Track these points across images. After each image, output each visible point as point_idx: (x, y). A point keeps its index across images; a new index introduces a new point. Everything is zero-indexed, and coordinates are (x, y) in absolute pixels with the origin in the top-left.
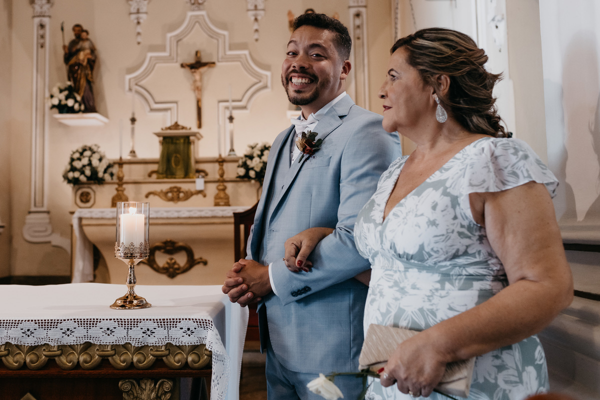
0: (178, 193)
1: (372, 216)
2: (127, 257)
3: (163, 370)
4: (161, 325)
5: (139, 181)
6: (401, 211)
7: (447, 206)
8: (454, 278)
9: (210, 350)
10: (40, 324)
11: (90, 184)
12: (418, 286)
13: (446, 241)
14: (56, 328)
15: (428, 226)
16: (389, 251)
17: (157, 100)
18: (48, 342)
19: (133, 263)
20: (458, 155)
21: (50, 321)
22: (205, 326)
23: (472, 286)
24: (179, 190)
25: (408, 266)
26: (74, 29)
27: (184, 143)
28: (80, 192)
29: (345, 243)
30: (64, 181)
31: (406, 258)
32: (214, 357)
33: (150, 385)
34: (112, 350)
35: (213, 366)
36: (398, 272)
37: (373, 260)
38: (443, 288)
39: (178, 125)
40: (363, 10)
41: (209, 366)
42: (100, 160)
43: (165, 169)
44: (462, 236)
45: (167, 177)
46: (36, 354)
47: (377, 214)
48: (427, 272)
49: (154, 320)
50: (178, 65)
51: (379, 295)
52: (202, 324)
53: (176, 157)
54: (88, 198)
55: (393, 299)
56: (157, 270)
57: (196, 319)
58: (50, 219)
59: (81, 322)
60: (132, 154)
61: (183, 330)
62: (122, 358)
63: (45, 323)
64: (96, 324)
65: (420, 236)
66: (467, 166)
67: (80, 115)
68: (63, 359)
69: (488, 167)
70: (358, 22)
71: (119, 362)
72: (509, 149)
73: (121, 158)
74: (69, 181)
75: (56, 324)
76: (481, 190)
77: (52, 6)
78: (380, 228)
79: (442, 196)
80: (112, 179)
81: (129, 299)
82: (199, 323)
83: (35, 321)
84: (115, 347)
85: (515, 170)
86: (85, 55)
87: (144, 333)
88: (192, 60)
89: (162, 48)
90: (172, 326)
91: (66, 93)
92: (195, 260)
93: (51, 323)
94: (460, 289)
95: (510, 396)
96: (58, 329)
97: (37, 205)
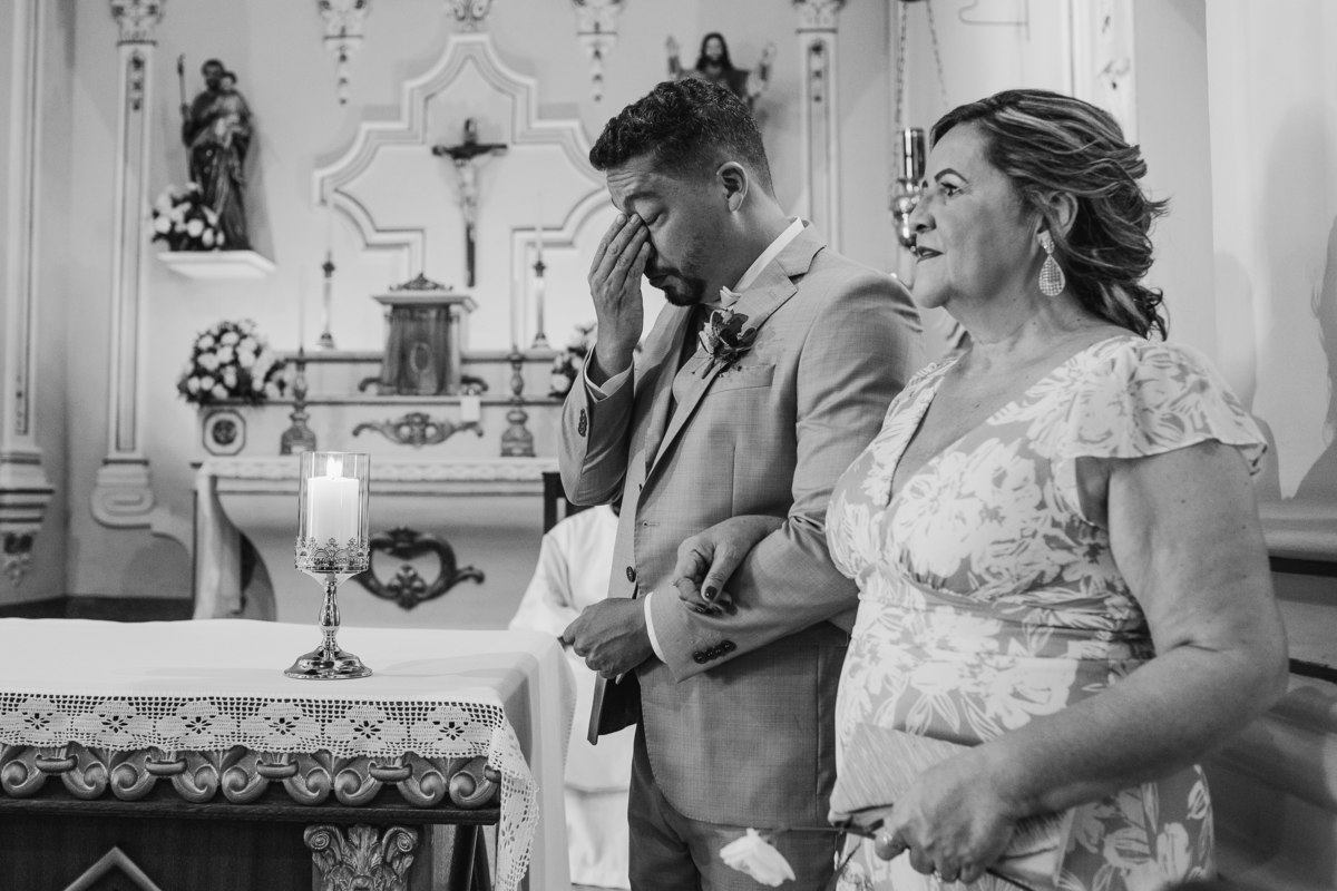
0: (422, 427)
1: (865, 489)
2: (322, 568)
3: (398, 808)
4: (394, 714)
5: (338, 399)
6: (928, 483)
7: (1026, 480)
8: (1030, 630)
9: (496, 768)
10: (141, 706)
11: (237, 404)
12: (951, 644)
13: (1019, 555)
14: (174, 715)
15: (983, 520)
16: (896, 565)
17: (380, 225)
18: (156, 745)
19: (333, 582)
20: (1059, 372)
21: (160, 701)
22: (487, 718)
23: (1065, 649)
24: (425, 421)
25: (935, 600)
26: (205, 71)
27: (438, 318)
28: (213, 421)
29: (807, 549)
30: (180, 396)
31: (933, 585)
32: (506, 783)
33: (369, 838)
34: (290, 764)
35: (502, 802)
36: (912, 611)
37: (865, 582)
38: (1003, 652)
39: (426, 281)
40: (828, 38)
41: (493, 803)
42: (258, 352)
43: (395, 374)
44: (1053, 545)
45: (399, 393)
46: (130, 768)
47: (876, 487)
48: (974, 616)
49: (378, 703)
50: (427, 150)
51: (868, 656)
52: (480, 714)
53: (419, 349)
54: (231, 435)
55: (898, 667)
56: (377, 590)
57: (468, 705)
58: (150, 476)
59: (224, 705)
60: (326, 341)
61: (440, 727)
62: (312, 781)
63: (150, 704)
64: (257, 710)
65: (963, 540)
66: (1075, 396)
67: (216, 254)
68: (188, 780)
69: (1120, 403)
70: (817, 63)
71: (304, 788)
72: (1168, 367)
73: (301, 351)
74: (191, 398)
75: (173, 706)
76: (1102, 453)
77: (159, 21)
78: (880, 516)
79: (1018, 458)
80: (282, 394)
81: (324, 659)
82: (473, 713)
83: (130, 699)
84: (295, 758)
85: (1177, 413)
86: (228, 127)
87: (357, 730)
88: (457, 140)
89: (393, 113)
90: (416, 716)
91: (186, 207)
92: (458, 572)
93: (164, 704)
94: (1040, 655)
95: (1129, 882)
96: (178, 717)
97: (122, 445)
